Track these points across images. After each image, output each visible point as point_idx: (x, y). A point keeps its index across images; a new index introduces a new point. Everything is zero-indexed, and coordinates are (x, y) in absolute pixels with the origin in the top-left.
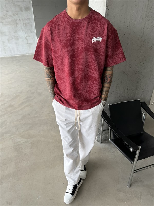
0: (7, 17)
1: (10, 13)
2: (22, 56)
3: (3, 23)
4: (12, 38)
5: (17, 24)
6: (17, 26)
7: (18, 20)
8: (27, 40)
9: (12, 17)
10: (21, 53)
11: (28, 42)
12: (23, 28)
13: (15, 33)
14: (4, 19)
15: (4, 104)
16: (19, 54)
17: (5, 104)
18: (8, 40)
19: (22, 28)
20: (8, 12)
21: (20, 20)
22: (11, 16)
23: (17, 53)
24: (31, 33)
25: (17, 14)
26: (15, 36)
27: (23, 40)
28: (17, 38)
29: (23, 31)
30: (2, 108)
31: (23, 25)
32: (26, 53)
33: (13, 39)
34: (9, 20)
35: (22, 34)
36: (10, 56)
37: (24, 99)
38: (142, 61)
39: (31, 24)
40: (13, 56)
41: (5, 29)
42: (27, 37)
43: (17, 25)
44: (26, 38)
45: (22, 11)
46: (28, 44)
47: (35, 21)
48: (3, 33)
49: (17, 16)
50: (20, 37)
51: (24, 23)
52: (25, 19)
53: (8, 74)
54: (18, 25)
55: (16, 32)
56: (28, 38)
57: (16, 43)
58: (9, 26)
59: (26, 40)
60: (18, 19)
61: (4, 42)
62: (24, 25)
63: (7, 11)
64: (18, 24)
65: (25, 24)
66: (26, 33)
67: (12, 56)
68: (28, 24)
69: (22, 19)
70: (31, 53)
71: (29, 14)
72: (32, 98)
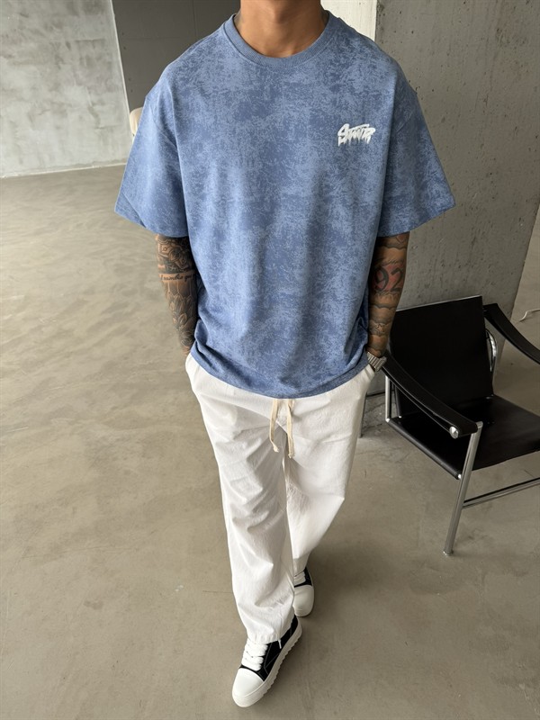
0: (22, 34)
1: (35, 22)
2: (80, 173)
3: (10, 56)
4: (44, 111)
5: (58, 60)
6: (60, 68)
7: (64, 44)
8: (96, 115)
9: (42, 35)
10: (74, 163)
11: (98, 122)
12: (79, 73)
13: (54, 92)
14: (14, 42)
15: (40, 327)
16: (68, 164)
17: (43, 329)
18: (31, 117)
19: (75, 75)
20: (27, 16)
21: (68, 45)
22: (36, 32)
23: (61, 162)
24: (109, 89)
25: (60, 25)
26: (53, 103)
27: (81, 118)
28: (61, 111)
29: (80, 84)
30: (35, 342)
31: (81, 63)
32: (94, 163)
33: (48, 114)
34: (32, 45)
35: (76, 95)
36: (40, 173)
37: (103, 312)
38: (487, 176)
39: (107, 58)
40: (48, 172)
41: (19, 78)
42: (94, 104)
43: (61, 65)
44: (91, 109)
45: (75, 13)
46: (97, 131)
47: (123, 49)
48: (12, 90)
49: (58, 30)
50: (70, 105)
51: (84, 55)
52: (86, 41)
53: (38, 233)
54: (64, 63)
55: (56, 87)
56: (97, 108)
57: (58, 128)
58: (33, 68)
59: (92, 118)
60: (63, 41)
61: (14, 125)
62: (85, 63)
63: (21, 14)
64: (62, 60)
65: (89, 59)
66: (90, 93)
67: (44, 173)
68: (99, 58)
69: (78, 42)
70: (108, 162)
71: (102, 23)
72: (129, 309)
